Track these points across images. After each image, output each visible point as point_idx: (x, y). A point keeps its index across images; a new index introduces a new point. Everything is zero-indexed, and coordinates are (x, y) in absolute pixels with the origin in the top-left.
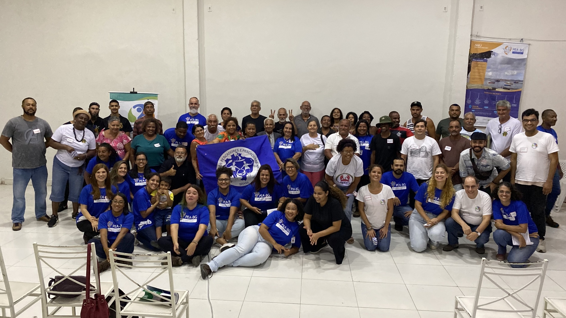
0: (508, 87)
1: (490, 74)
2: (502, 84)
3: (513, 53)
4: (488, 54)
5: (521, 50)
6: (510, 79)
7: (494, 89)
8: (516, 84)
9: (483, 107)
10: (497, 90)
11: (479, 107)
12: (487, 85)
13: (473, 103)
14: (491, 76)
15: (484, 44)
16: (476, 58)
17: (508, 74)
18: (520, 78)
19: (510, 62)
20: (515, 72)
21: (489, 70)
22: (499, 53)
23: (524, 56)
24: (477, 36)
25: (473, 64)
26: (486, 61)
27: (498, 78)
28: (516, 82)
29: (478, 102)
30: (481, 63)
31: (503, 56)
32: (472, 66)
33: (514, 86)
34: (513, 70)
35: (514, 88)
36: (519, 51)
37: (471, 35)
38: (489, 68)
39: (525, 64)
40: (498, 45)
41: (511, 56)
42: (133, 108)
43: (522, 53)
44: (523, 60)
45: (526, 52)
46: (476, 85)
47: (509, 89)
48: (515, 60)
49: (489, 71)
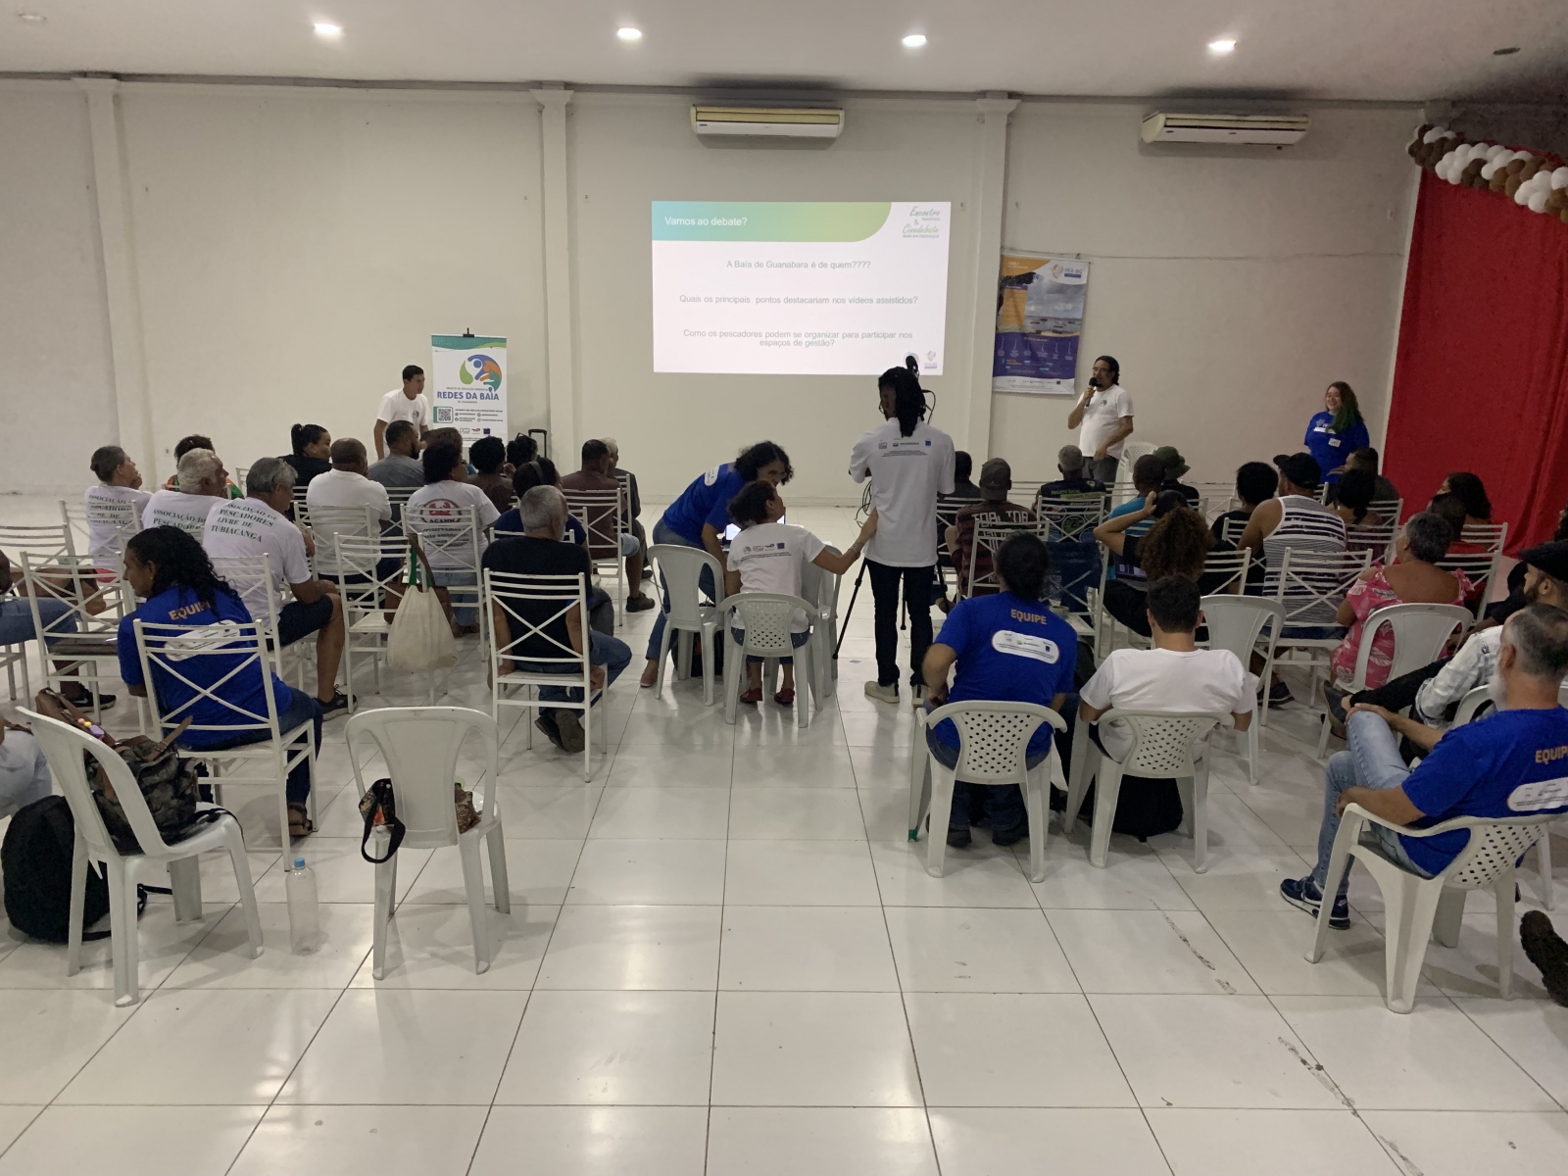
0: (1059, 329)
1: (1032, 308)
2: (1050, 324)
3: (1066, 275)
4: (1028, 278)
5: (1077, 271)
6: (1062, 316)
7: (1039, 332)
8: (1072, 325)
9: (1022, 361)
10: (1043, 334)
11: (1017, 361)
12: (1030, 328)
13: (1007, 356)
14: (1032, 312)
15: (1022, 261)
16: (1011, 284)
17: (1060, 309)
18: (1078, 316)
19: (1061, 289)
20: (1070, 306)
21: (1031, 302)
22: (1045, 275)
23: (1083, 281)
24: (1012, 249)
25: (1006, 292)
26: (1026, 288)
27: (1044, 315)
28: (1071, 321)
29: (1015, 353)
30: (1019, 292)
31: (1050, 281)
32: (1005, 297)
33: (1069, 327)
34: (1067, 302)
35: (1069, 331)
36: (1074, 273)
37: (1002, 248)
38: (1030, 299)
39: (1085, 295)
40: (1043, 263)
41: (1063, 280)
42: (467, 362)
43: (1079, 276)
44: (1080, 287)
45: (1084, 275)
46: (1011, 327)
47: (1060, 333)
48: (1068, 286)
49: (1030, 305)
